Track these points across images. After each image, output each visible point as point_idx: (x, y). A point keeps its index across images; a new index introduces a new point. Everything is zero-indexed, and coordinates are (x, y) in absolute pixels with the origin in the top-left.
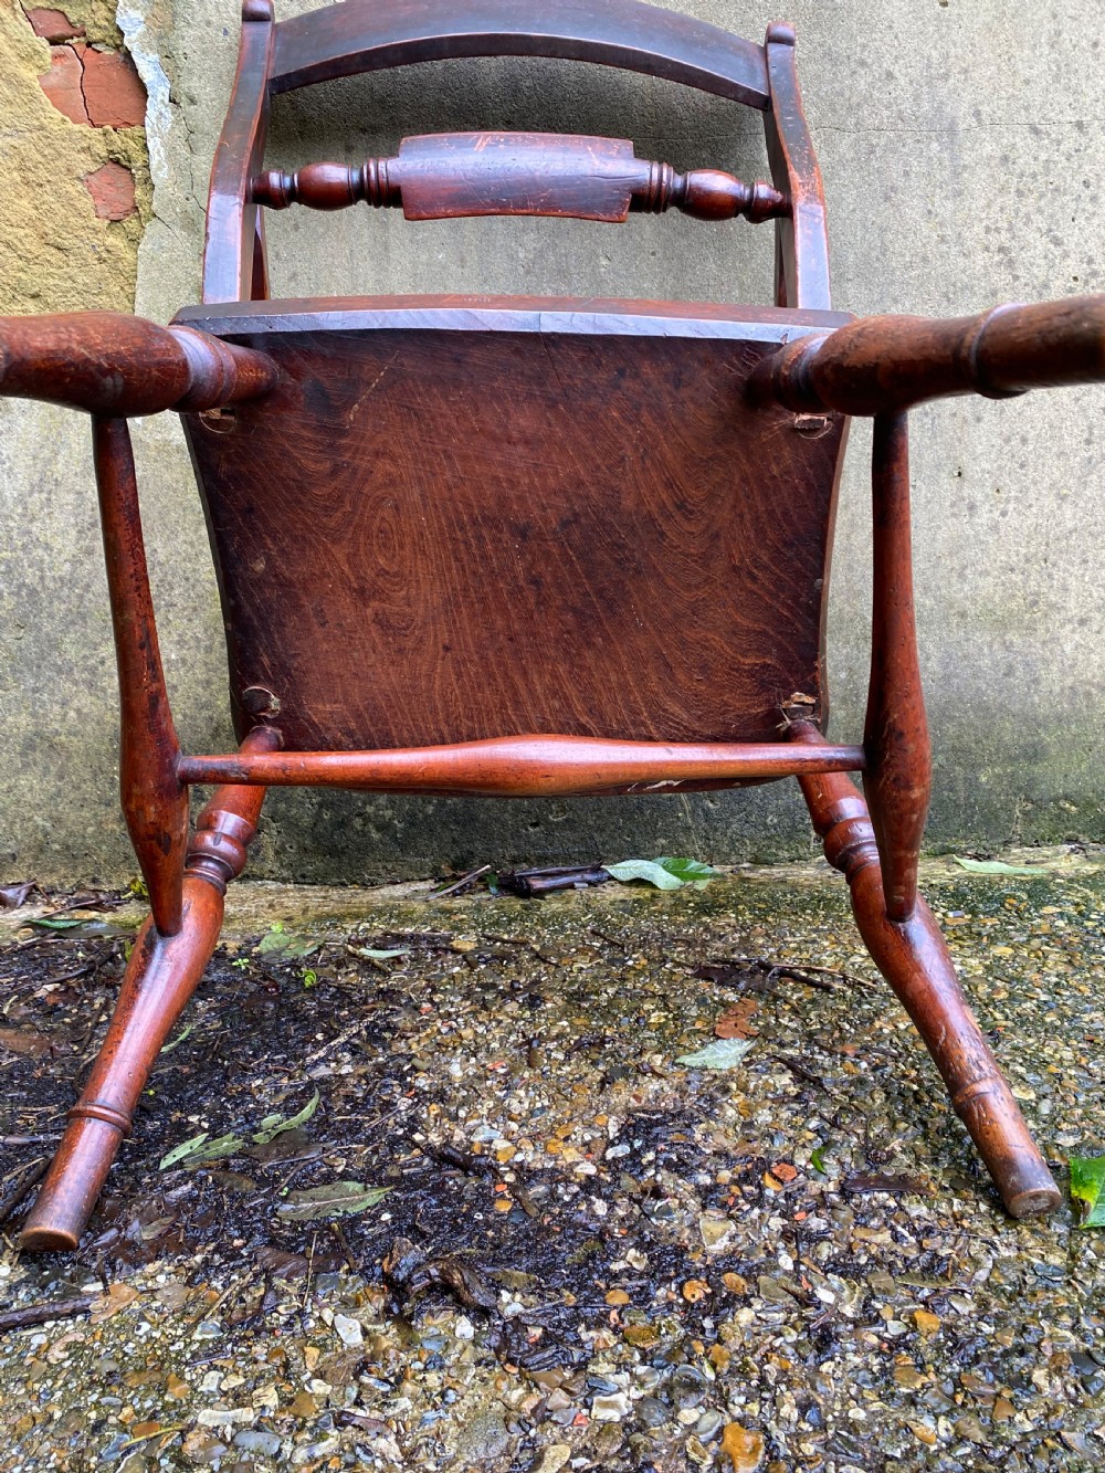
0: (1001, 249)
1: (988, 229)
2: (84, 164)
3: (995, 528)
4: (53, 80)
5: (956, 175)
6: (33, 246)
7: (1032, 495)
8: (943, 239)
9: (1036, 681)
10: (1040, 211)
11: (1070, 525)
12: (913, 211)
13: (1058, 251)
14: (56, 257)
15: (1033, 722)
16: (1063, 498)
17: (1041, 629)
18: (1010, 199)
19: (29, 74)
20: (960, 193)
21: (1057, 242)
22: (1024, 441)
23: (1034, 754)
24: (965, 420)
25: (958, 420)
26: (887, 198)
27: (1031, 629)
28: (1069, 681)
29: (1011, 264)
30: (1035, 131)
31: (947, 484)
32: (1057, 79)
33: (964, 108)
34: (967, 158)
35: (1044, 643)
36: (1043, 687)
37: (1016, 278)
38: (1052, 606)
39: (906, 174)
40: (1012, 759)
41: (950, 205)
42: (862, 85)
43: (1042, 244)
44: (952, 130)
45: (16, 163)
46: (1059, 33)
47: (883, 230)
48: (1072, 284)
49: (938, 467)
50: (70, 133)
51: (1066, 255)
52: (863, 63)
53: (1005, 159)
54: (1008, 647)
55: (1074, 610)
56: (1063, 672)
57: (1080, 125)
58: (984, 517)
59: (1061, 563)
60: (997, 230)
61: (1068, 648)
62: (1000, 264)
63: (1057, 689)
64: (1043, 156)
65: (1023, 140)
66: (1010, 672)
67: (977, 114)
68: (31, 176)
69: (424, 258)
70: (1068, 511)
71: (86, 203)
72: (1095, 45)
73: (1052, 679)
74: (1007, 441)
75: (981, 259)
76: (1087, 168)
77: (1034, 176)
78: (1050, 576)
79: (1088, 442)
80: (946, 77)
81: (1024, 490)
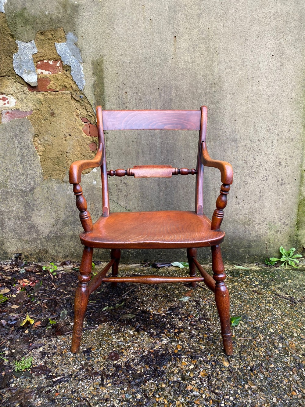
0: (245, 160)
1: (242, 157)
2: (89, 142)
3: (243, 207)
4: (84, 129)
5: (237, 148)
6: (79, 155)
7: (250, 201)
8: (234, 158)
9: (250, 234)
10: (251, 154)
11: (257, 207)
12: (229, 153)
13: (255, 161)
14: (83, 157)
15: (250, 241)
16: (256, 202)
17: (251, 225)
18: (246, 152)
19: (81, 128)
20: (237, 151)
21: (255, 159)
22: (248, 192)
23: (250, 247)
24: (238, 189)
25: (236, 188)
26: (225, 151)
27: (250, 225)
28: (256, 234)
29: (246, 162)
30: (251, 141)
31: (234, 199)
32: (255, 133)
33: (238, 137)
34: (239, 145)
35: (252, 227)
36: (252, 235)
37: (247, 165)
38: (254, 221)
39: (228, 147)
40: (246, 248)
41: (236, 153)
42: (221, 133)
43: (252, 159)
44: (236, 141)
45: (78, 142)
46: (255, 125)
47: (224, 156)
48: (257, 166)
49: (233, 196)
50: (87, 137)
51: (256, 161)
52: (221, 130)
53: (245, 145)
54: (245, 228)
55: (257, 221)
56: (255, 233)
57: (259, 140)
58: (241, 205)
59: (255, 214)
60: (244, 157)
61: (256, 228)
62: (244, 162)
63: (254, 236)
64: (252, 145)
65: (249, 142)
66: (245, 232)
67: (241, 138)
68: (80, 144)
69: (144, 159)
70: (256, 204)
71: (89, 149)
72: (262, 127)
73: (253, 234)
74: (245, 192)
75: (241, 162)
76: (260, 147)
77: (251, 148)
78: (253, 216)
79: (260, 193)
80: (235, 132)
81: (248, 201)
